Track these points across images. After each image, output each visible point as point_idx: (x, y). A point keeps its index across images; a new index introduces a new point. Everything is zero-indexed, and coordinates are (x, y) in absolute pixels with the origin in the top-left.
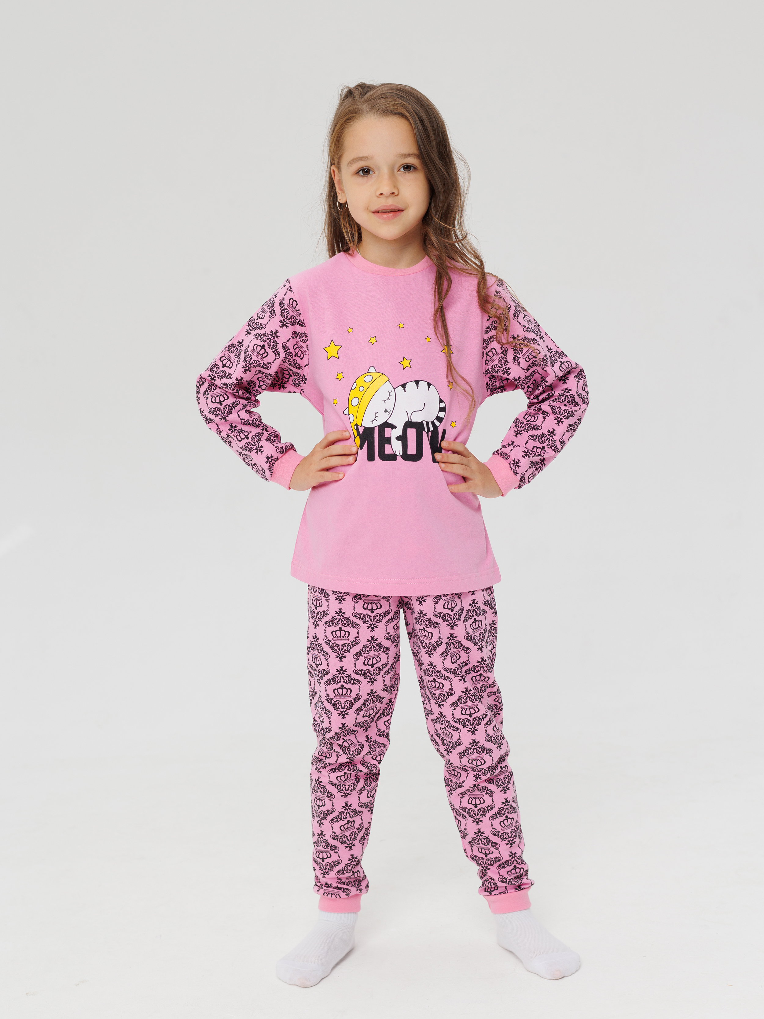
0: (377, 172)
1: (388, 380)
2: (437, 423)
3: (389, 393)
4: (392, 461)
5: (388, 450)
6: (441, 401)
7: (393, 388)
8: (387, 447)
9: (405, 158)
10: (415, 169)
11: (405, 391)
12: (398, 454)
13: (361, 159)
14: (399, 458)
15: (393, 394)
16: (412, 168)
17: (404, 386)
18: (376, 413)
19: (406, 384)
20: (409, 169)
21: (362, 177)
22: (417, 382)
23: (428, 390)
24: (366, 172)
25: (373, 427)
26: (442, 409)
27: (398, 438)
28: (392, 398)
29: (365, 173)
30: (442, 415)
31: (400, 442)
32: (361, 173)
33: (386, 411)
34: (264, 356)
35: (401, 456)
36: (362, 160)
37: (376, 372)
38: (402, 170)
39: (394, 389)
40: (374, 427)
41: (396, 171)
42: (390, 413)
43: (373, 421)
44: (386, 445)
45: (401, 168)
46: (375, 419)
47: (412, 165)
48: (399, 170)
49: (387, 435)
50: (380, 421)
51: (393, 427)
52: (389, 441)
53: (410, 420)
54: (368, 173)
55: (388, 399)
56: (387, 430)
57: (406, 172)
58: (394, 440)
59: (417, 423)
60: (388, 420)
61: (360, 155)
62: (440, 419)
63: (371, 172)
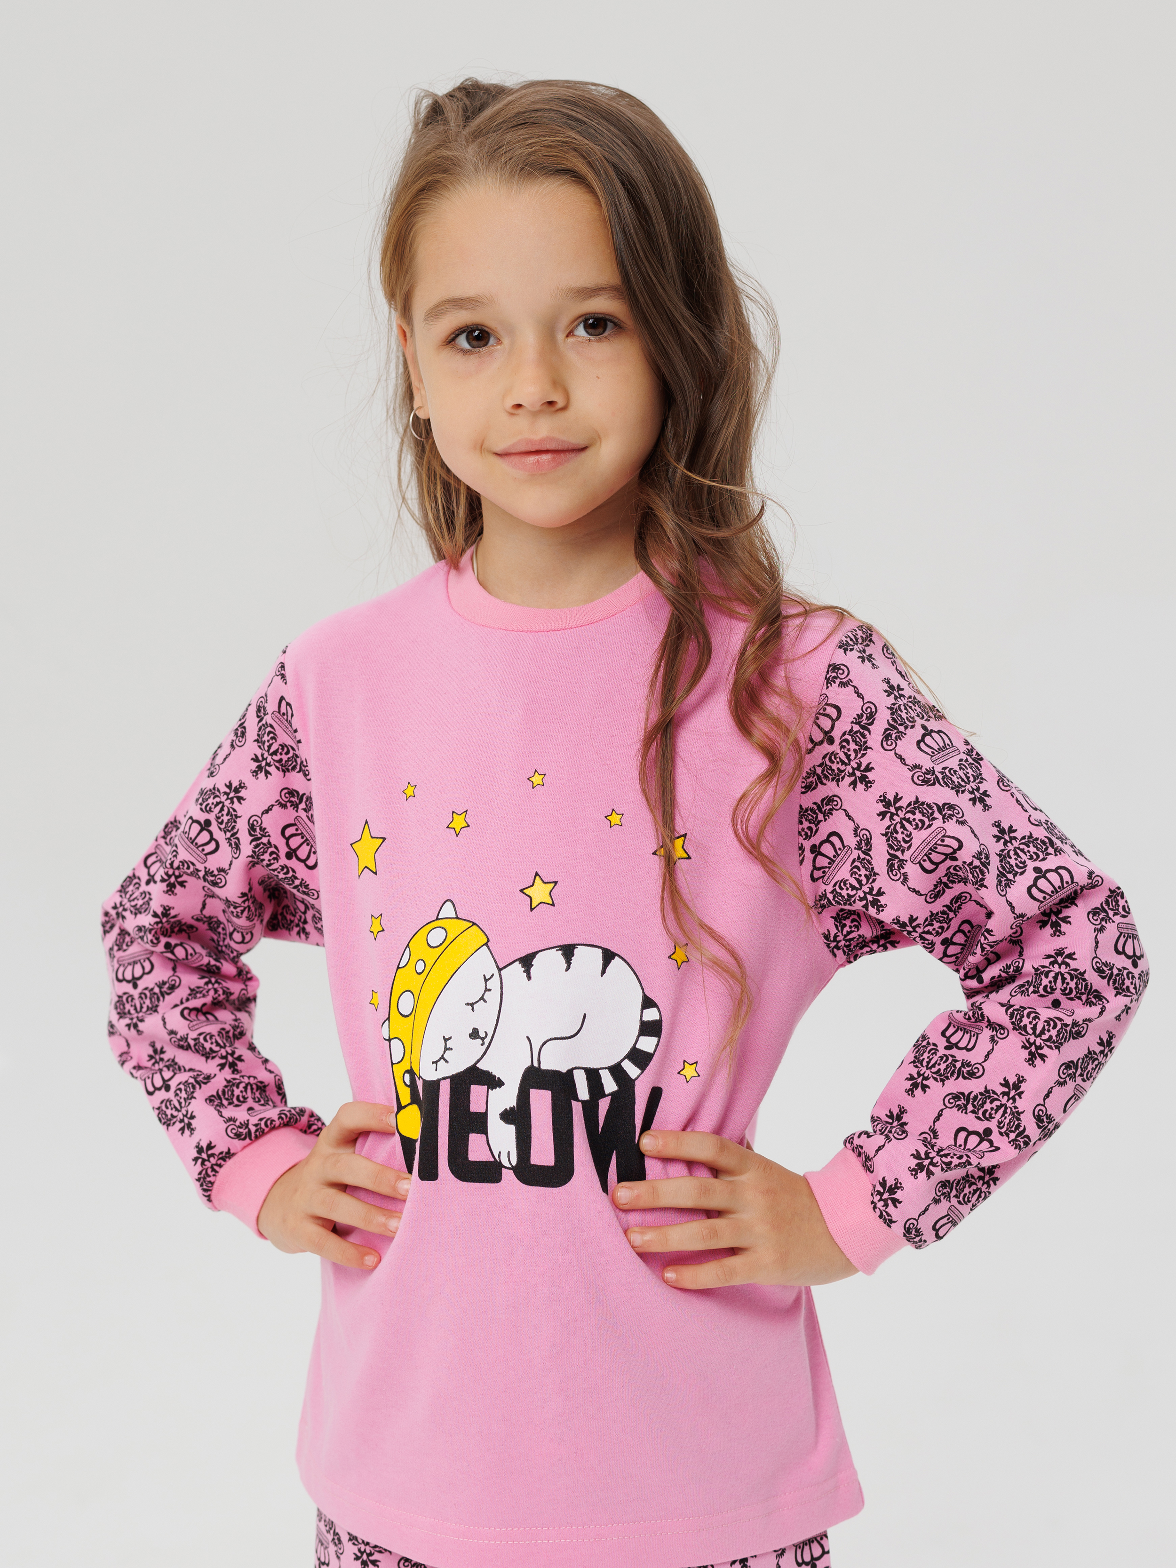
0: (506, 341)
1: (486, 944)
2: (632, 1070)
3: (486, 980)
4: (488, 1182)
5: (477, 1150)
6: (648, 1003)
7: (498, 967)
8: (475, 1141)
9: (585, 299)
10: (618, 326)
11: (529, 978)
12: (505, 1162)
13: (458, 303)
14: (508, 1176)
15: (494, 984)
16: (610, 325)
17: (527, 962)
18: (446, 1040)
19: (533, 955)
20: (601, 330)
21: (465, 352)
22: (568, 951)
23: (603, 972)
24: (478, 338)
25: (435, 1079)
26: (650, 1029)
27: (507, 1116)
28: (493, 997)
29: (475, 343)
30: (647, 1044)
31: (512, 1129)
32: (462, 342)
33: (475, 1034)
34: (205, 852)
35: (513, 1168)
36: (461, 307)
37: (457, 918)
38: (581, 331)
39: (500, 970)
40: (439, 1081)
41: (560, 336)
42: (487, 1041)
43: (436, 1062)
44: (472, 1136)
45: (577, 326)
46: (442, 1057)
47: (608, 317)
48: (570, 334)
49: (476, 1106)
50: (458, 1064)
51: (493, 1082)
52: (480, 1123)
53: (536, 1064)
54: (482, 343)
55: (482, 998)
56: (477, 1092)
57: (592, 338)
58: (495, 1123)
59: (555, 1074)
60: (478, 1061)
61: (458, 292)
62: (639, 1058)
63: (492, 341)
